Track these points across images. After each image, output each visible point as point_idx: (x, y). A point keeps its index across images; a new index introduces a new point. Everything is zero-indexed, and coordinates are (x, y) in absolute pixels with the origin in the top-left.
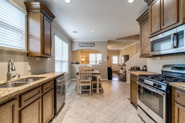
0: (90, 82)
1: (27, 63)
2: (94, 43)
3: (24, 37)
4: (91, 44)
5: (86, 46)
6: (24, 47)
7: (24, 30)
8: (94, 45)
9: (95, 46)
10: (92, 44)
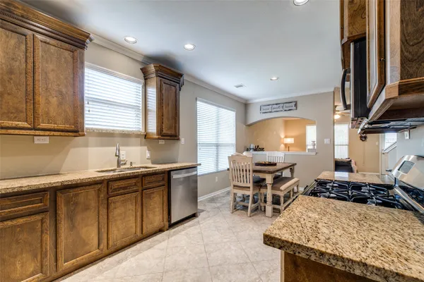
0: (249, 188)
1: (146, 147)
2: (296, 102)
3: (141, 114)
4: (287, 105)
5: (275, 110)
6: (141, 127)
7: (141, 105)
8: (296, 105)
9: (299, 108)
10: (290, 104)
